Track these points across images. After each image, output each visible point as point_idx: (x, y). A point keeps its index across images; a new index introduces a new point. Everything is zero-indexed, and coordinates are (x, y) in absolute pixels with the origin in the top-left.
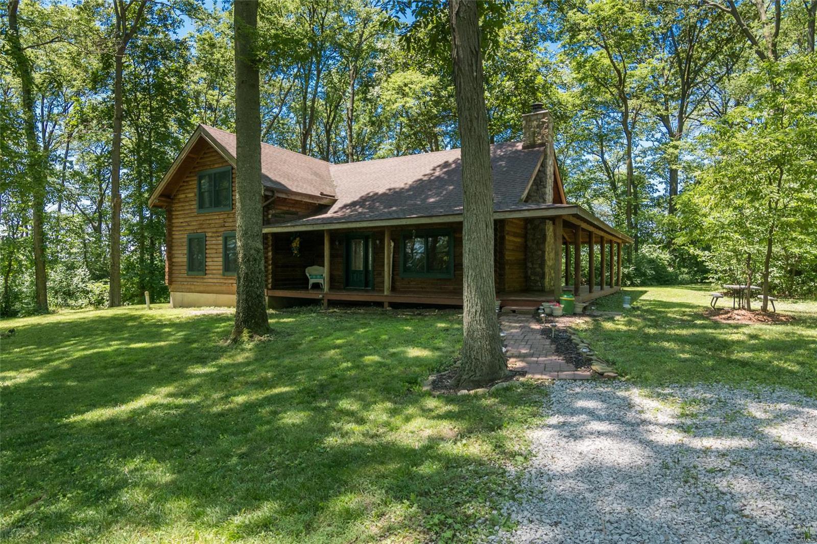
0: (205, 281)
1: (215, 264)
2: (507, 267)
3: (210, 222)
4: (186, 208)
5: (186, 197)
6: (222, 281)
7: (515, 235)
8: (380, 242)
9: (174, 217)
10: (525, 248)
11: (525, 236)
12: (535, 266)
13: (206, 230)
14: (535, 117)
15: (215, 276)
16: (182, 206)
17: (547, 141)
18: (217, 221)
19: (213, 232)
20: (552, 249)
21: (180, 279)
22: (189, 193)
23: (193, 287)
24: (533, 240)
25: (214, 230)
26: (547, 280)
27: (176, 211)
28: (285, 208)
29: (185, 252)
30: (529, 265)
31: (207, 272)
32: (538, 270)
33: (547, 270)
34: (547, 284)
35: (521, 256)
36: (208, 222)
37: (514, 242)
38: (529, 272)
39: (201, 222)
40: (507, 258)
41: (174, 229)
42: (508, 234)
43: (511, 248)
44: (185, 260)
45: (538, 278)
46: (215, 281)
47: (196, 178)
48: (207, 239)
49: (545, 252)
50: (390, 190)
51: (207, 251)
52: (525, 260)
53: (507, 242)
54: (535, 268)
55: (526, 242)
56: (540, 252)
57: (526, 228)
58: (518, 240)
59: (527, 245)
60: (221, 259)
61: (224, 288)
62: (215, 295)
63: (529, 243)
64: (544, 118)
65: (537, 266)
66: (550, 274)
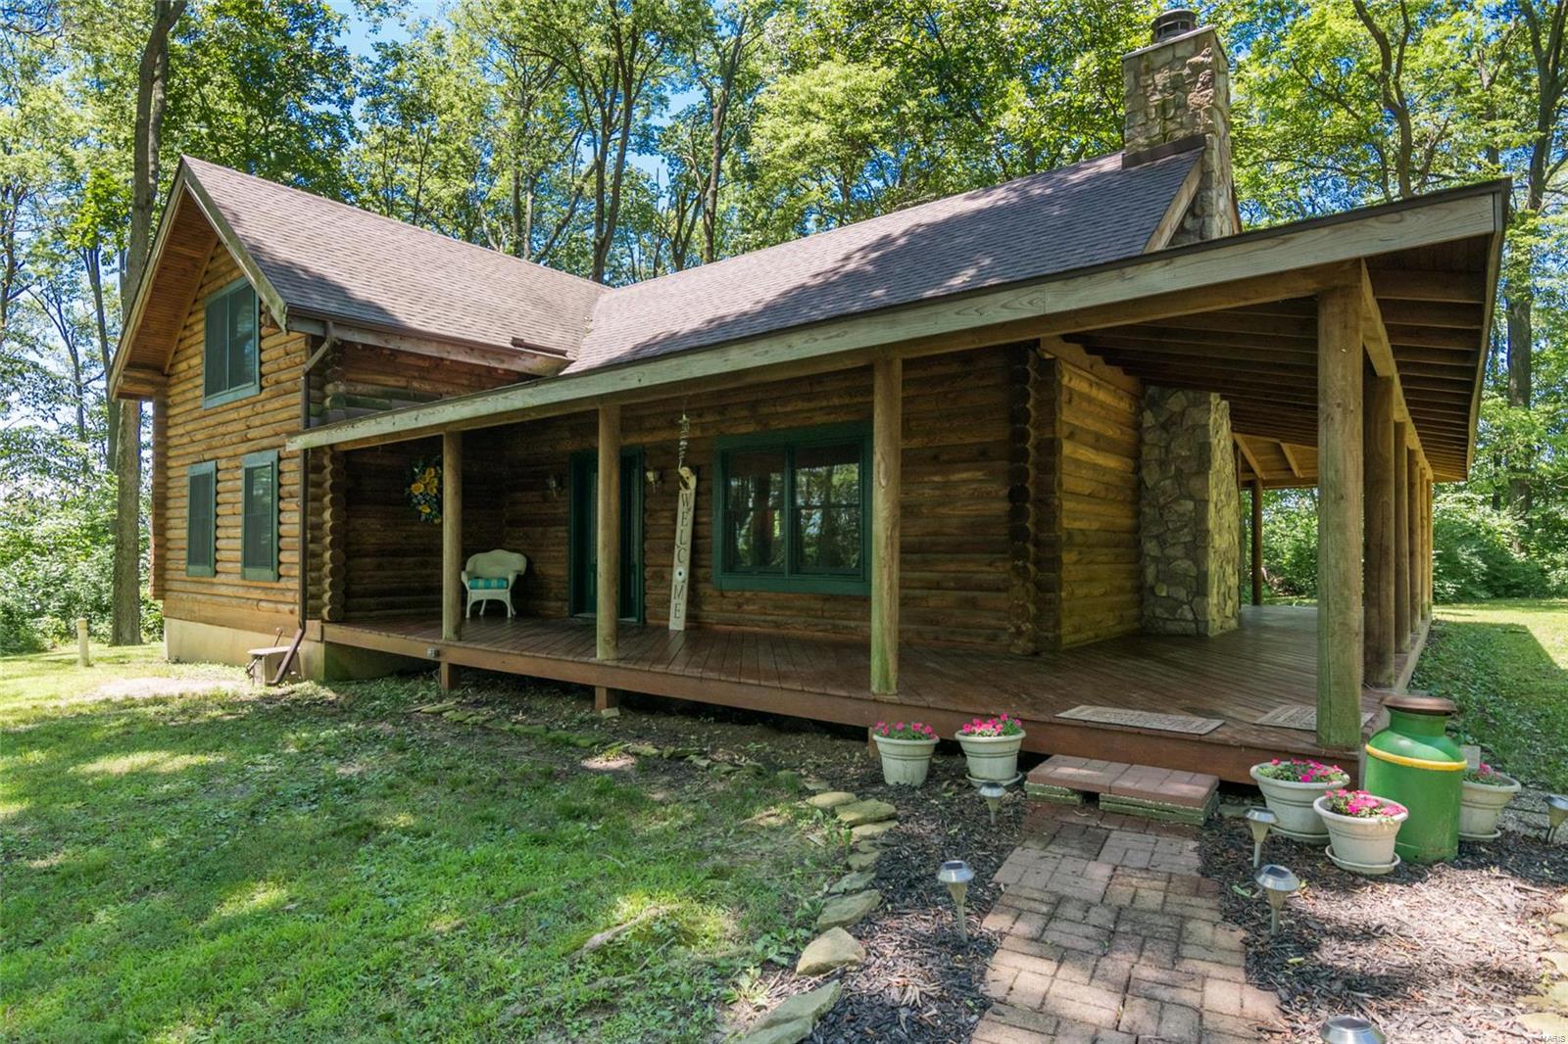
0: (215, 591)
1: (231, 544)
2: (1068, 557)
3: (226, 429)
4: (189, 396)
5: (189, 367)
6: (241, 592)
7: (1099, 443)
8: (661, 478)
9: (170, 422)
10: (1137, 491)
11: (1136, 454)
12: (1170, 552)
13: (218, 453)
14: (1168, 55)
15: (230, 579)
16: (183, 392)
17: (1210, 129)
18: (236, 427)
19: (229, 458)
20: (1228, 495)
22: (192, 357)
23: (196, 608)
24: (1163, 464)
25: (230, 451)
26: (1213, 599)
27: (176, 405)
28: (391, 381)
30: (1151, 547)
31: (220, 567)
32: (1184, 564)
33: (1212, 566)
34: (1213, 612)
35: (1122, 518)
36: (221, 430)
37: (1095, 467)
38: (1151, 571)
39: (211, 431)
40: (1066, 523)
41: (170, 453)
42: (1071, 436)
43: (1086, 488)
44: (185, 533)
45: (1182, 594)
46: (230, 591)
47: (203, 315)
48: (220, 476)
49: (1207, 502)
50: (711, 321)
51: (220, 510)
52: (1136, 530)
53: (1067, 468)
54: (1169, 560)
55: (1137, 470)
56: (1190, 505)
57: (1137, 426)
58: (1111, 462)
59: (1141, 482)
60: (240, 532)
61: (246, 613)
62: (231, 633)
63: (1151, 476)
64: (1197, 52)
65: (1178, 551)
66: (1223, 579)
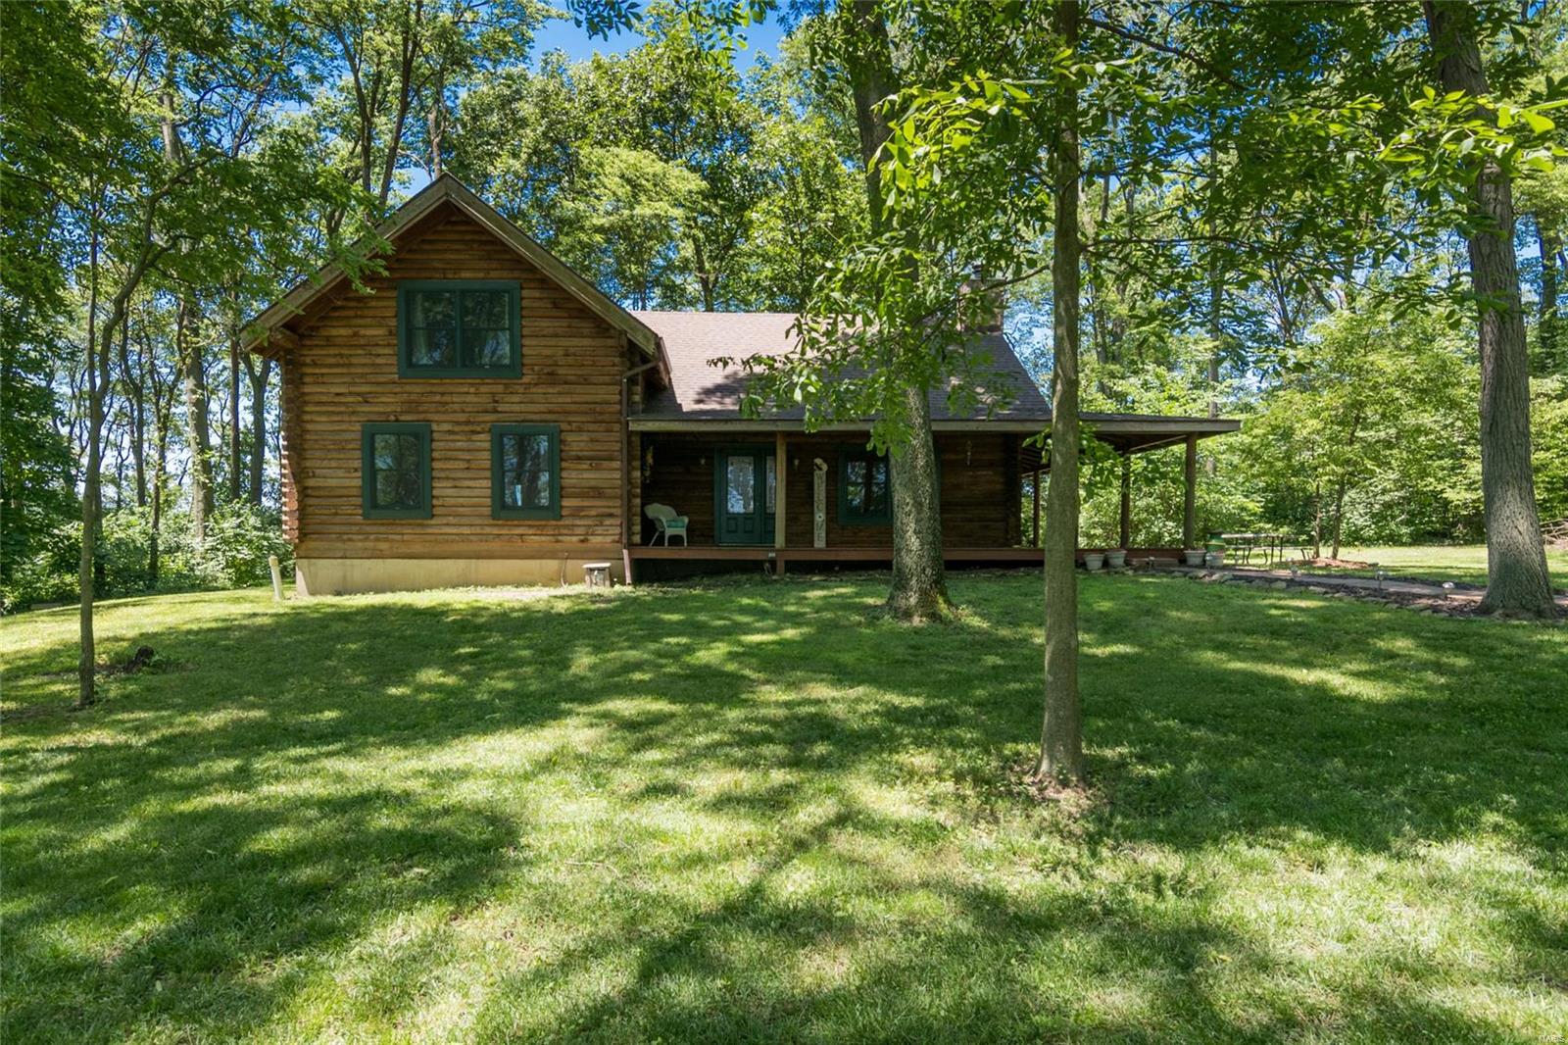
0: (430, 531)
1: (467, 492)
3: (447, 398)
4: (354, 361)
5: (355, 335)
6: (488, 530)
13: (430, 416)
15: (464, 521)
16: (341, 355)
18: (469, 398)
19: (458, 423)
21: (338, 529)
22: (366, 327)
23: (384, 546)
25: (462, 417)
29: (357, 464)
31: (437, 511)
36: (438, 398)
39: (413, 397)
41: (308, 409)
44: (358, 482)
46: (466, 530)
47: (394, 294)
48: (436, 436)
51: (436, 465)
60: (487, 483)
61: (496, 546)
62: (461, 563)
